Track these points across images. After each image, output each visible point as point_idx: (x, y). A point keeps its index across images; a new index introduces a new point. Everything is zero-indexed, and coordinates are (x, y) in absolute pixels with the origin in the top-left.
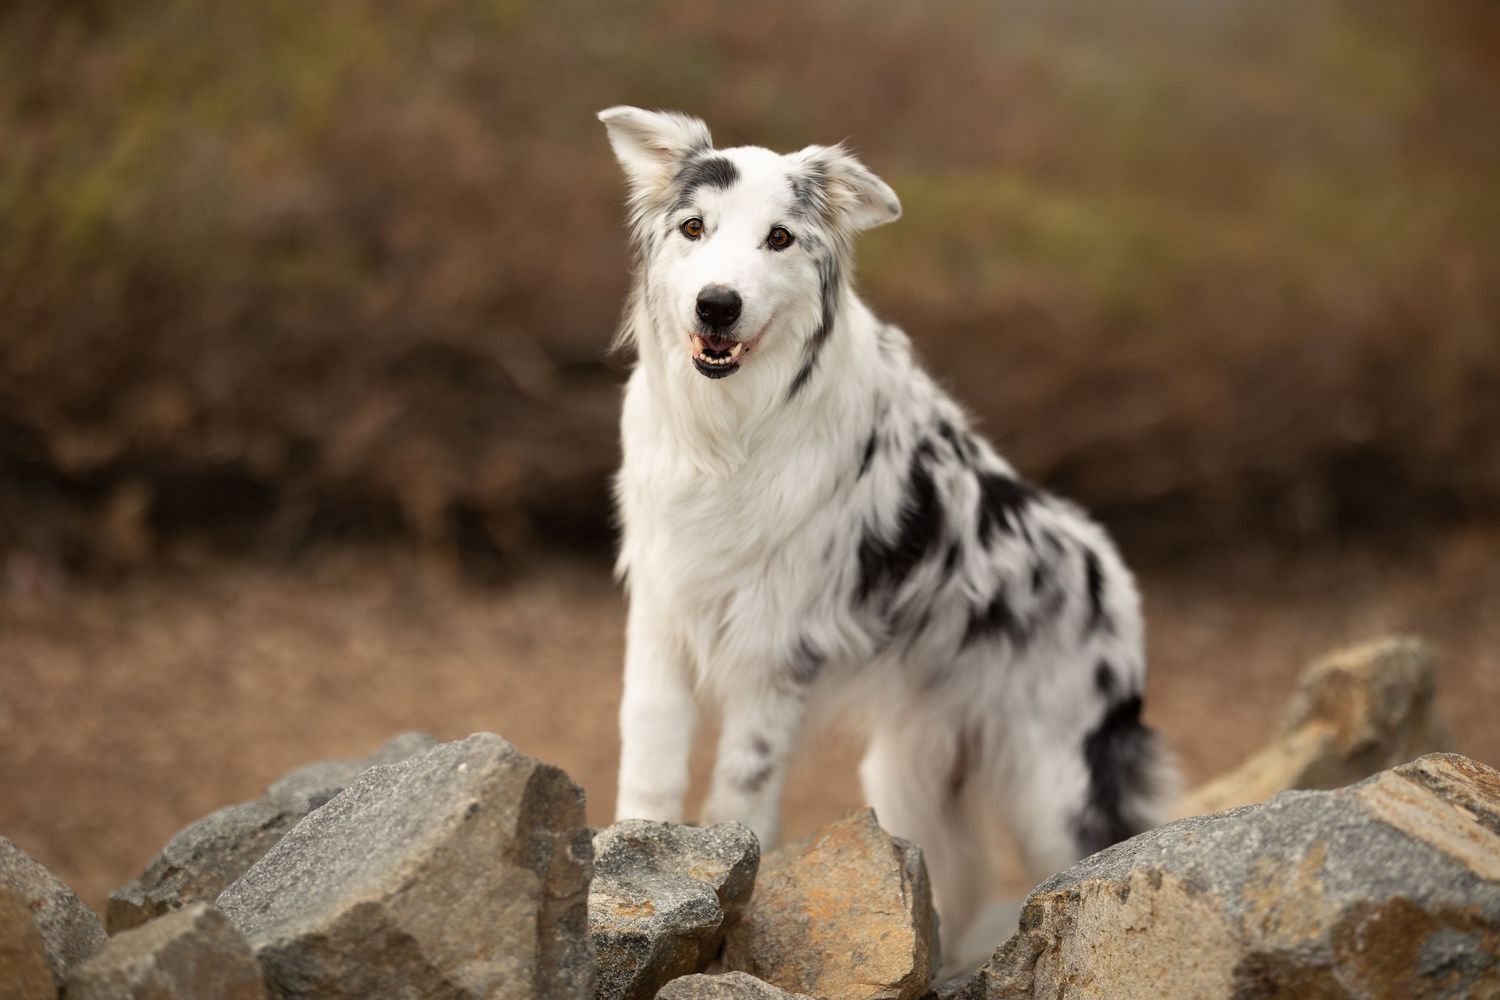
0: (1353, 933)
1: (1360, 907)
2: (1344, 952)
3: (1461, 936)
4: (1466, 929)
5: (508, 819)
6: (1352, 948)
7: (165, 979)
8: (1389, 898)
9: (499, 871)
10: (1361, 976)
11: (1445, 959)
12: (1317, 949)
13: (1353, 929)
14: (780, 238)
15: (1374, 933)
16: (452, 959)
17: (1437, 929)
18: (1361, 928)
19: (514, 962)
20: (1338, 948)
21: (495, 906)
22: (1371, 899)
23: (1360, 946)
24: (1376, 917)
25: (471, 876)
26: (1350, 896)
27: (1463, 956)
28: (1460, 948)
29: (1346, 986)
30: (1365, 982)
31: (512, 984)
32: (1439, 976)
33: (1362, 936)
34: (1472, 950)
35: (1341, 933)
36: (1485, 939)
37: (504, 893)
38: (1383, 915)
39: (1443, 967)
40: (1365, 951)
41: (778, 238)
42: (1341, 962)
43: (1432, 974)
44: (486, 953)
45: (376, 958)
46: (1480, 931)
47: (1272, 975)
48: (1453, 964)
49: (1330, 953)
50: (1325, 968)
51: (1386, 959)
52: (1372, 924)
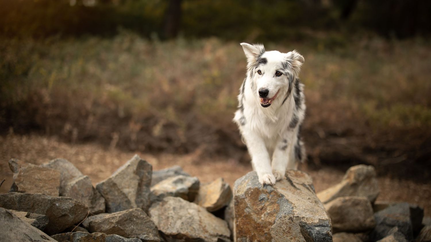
0: (248, 193)
1: (250, 189)
2: (247, 196)
3: (264, 195)
4: (265, 193)
5: (135, 168)
6: (248, 196)
7: (76, 186)
8: (255, 187)
9: (132, 175)
10: (249, 200)
11: (262, 198)
12: (243, 195)
13: (248, 192)
14: (279, 73)
15: (252, 193)
16: (123, 188)
17: (261, 193)
18: (250, 192)
19: (133, 190)
20: (246, 195)
21: (131, 181)
22: (252, 187)
23: (249, 195)
24: (252, 190)
25: (127, 175)
26: (249, 187)
27: (264, 198)
28: (264, 197)
29: (247, 202)
30: (250, 201)
31: (132, 193)
32: (261, 201)
33: (250, 194)
34: (266, 197)
35: (246, 193)
36: (268, 195)
37: (133, 179)
38: (253, 190)
39: (261, 200)
40: (250, 196)
41: (278, 74)
42: (246, 198)
43: (260, 201)
44: (129, 188)
45: (111, 187)
46: (267, 194)
47: (238, 200)
48: (263, 199)
49: (244, 196)
50: (244, 199)
51: (254, 198)
52: (252, 192)
